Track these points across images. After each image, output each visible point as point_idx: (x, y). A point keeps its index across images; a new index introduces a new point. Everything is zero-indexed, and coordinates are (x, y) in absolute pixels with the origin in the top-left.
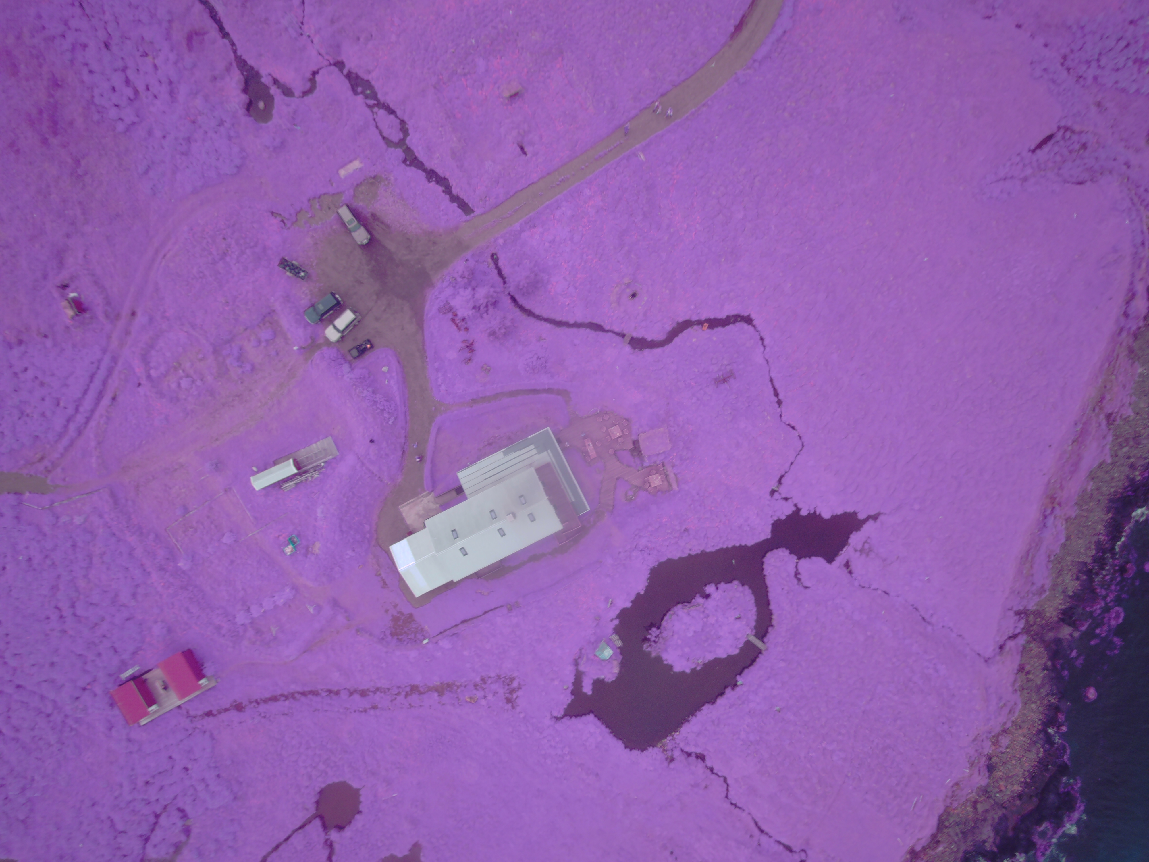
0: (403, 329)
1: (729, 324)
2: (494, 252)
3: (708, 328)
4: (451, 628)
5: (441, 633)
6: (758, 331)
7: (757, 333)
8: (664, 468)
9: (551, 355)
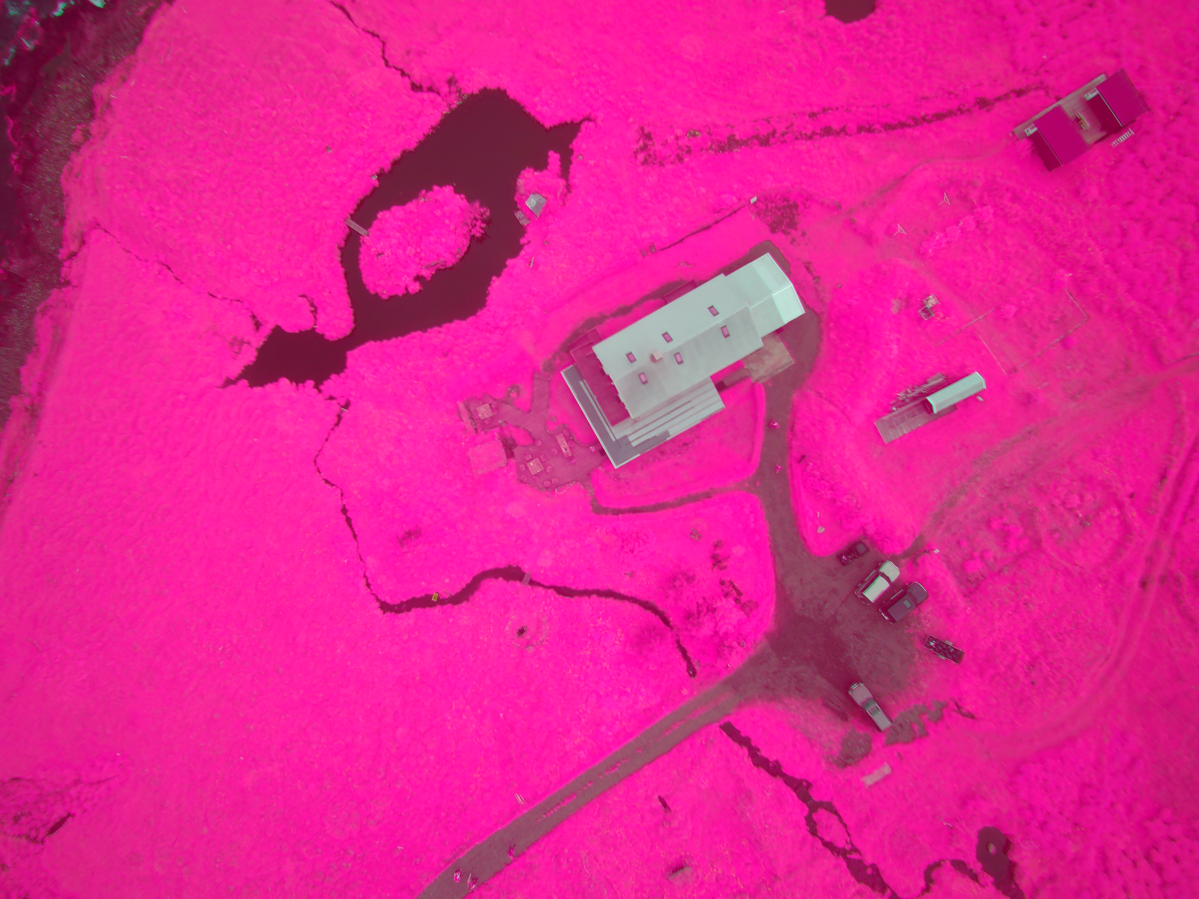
1: (408, 601)
2: (693, 678)
3: (432, 596)
4: (722, 220)
5: (735, 212)
6: (374, 594)
7: (374, 592)
8: (475, 427)
9: (618, 555)
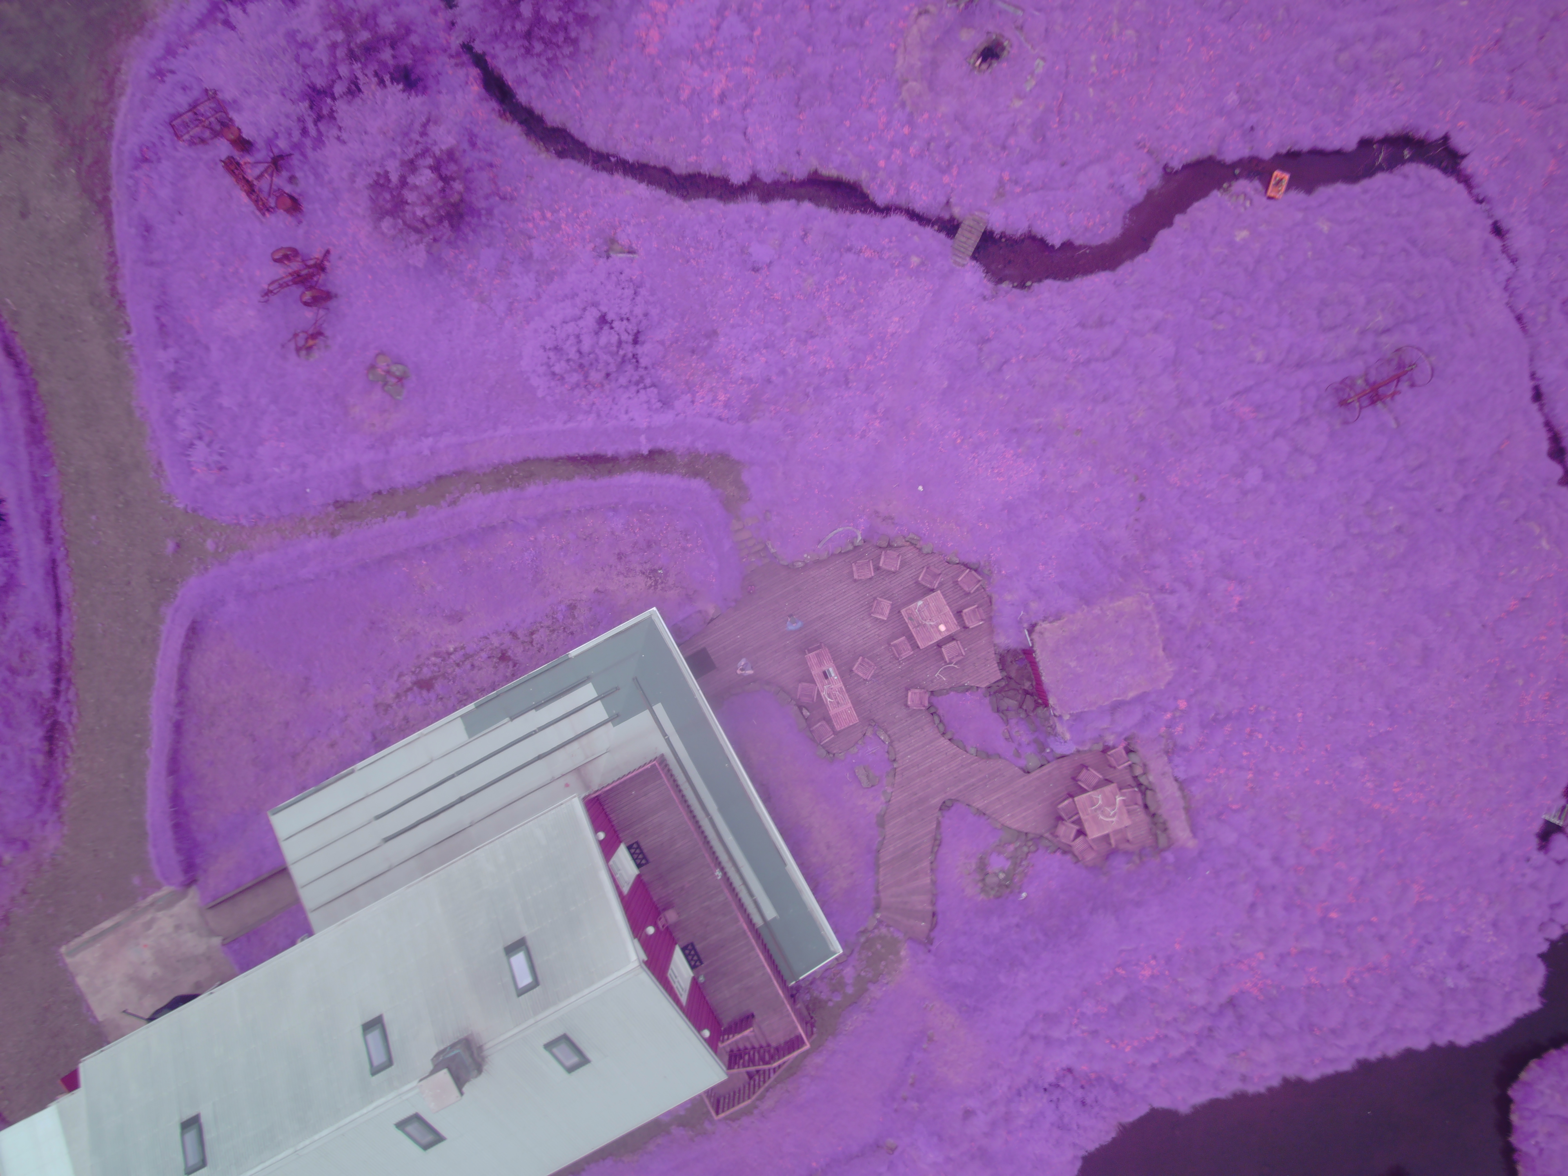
3: (1289, 187)
6: (1480, 201)
7: (1481, 208)
8: (1134, 758)
9: (654, 312)
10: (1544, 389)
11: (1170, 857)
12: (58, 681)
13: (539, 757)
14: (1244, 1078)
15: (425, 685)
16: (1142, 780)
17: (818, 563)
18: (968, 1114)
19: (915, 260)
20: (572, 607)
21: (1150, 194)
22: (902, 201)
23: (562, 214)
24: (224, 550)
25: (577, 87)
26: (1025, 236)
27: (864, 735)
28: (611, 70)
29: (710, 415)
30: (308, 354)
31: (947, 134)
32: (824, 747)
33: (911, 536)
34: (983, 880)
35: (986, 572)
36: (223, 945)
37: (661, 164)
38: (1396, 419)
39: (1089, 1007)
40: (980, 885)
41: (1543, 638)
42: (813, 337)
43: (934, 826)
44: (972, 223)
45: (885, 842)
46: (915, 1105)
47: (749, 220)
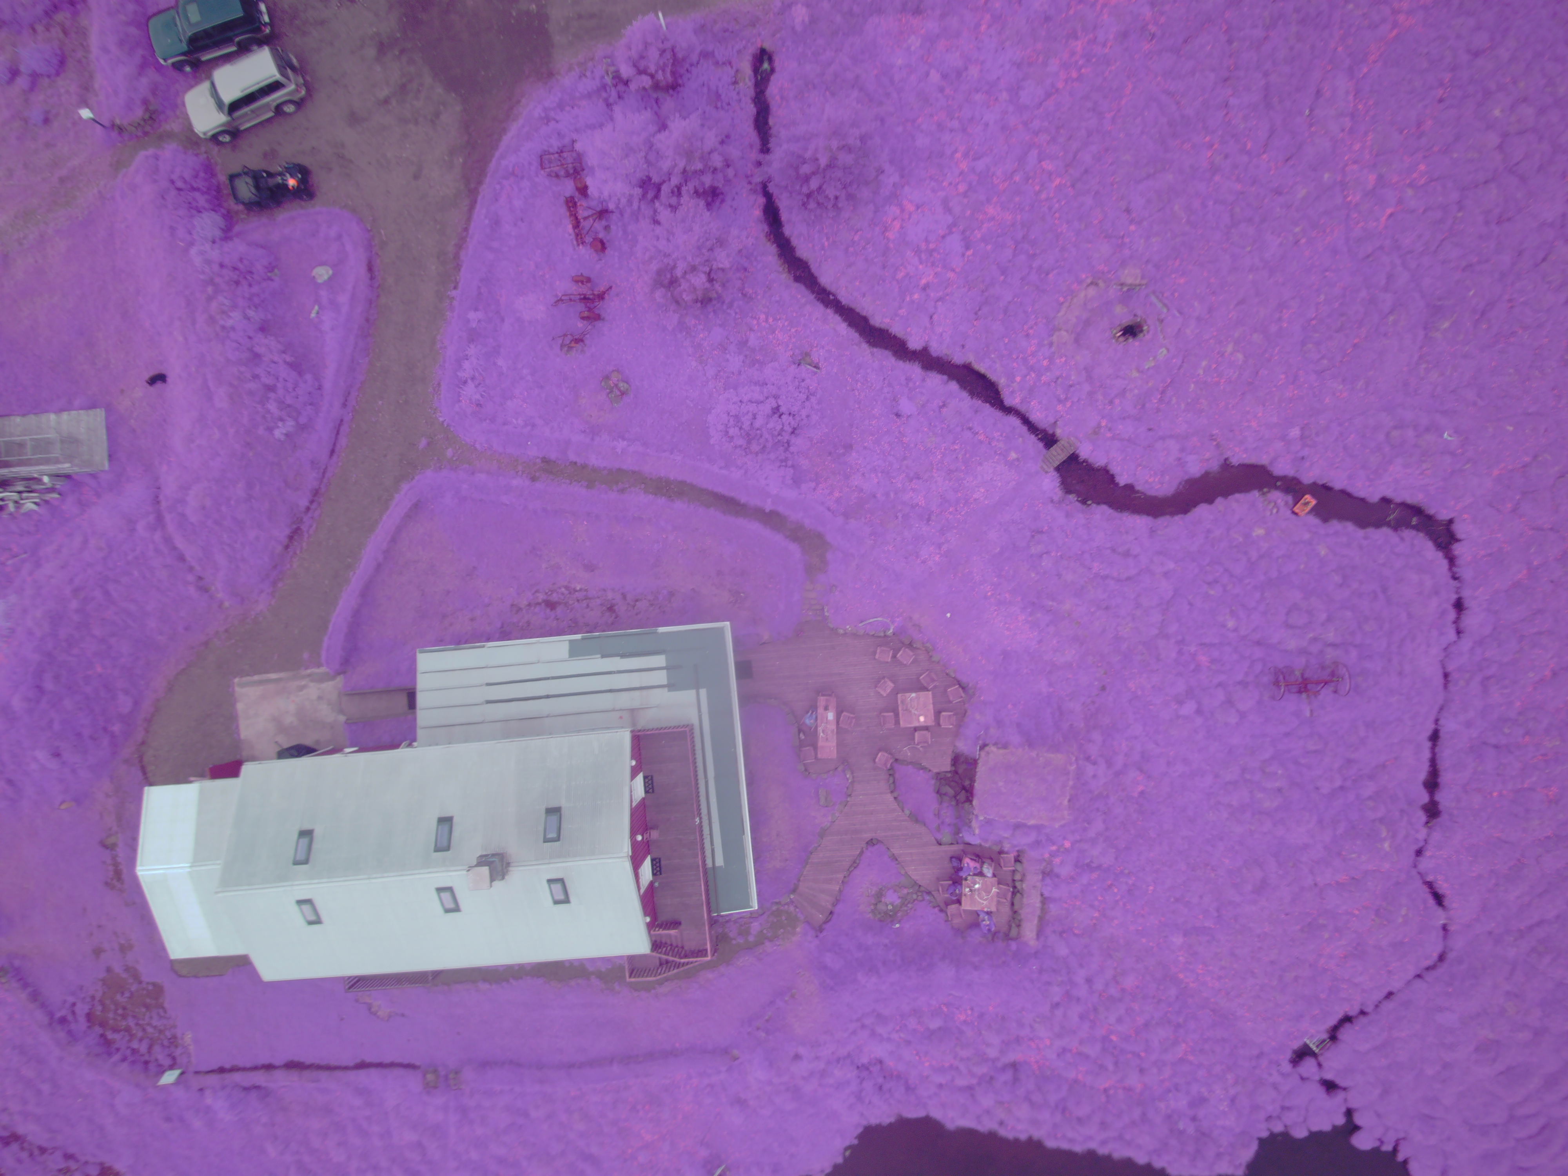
0: (416, 177)
1: (1378, 525)
2: (767, 46)
5: (223, 1070)
6: (1455, 578)
8: (1019, 867)
9: (815, 418)
10: (1442, 734)
11: (1014, 946)
12: (312, 502)
13: (611, 691)
14: (1001, 1123)
15: (551, 605)
16: (1018, 884)
17: (855, 635)
18: (797, 1057)
19: (1013, 455)
20: (671, 594)
21: (1206, 474)
22: (1023, 409)
23: (780, 324)
24: (456, 460)
25: (828, 239)
26: (1101, 468)
27: (836, 768)
28: (856, 238)
29: (823, 503)
30: (568, 351)
31: (1073, 378)
32: (804, 764)
33: (928, 645)
34: (876, 904)
35: (971, 692)
36: (346, 723)
37: (864, 314)
38: (1312, 711)
39: (912, 1023)
40: (872, 907)
41: (1357, 912)
42: (918, 478)
43: (858, 853)
44: (1066, 444)
45: (819, 848)
46: (763, 1035)
47: (908, 379)
